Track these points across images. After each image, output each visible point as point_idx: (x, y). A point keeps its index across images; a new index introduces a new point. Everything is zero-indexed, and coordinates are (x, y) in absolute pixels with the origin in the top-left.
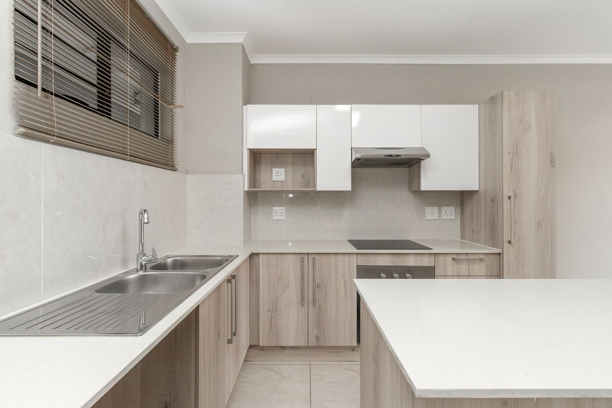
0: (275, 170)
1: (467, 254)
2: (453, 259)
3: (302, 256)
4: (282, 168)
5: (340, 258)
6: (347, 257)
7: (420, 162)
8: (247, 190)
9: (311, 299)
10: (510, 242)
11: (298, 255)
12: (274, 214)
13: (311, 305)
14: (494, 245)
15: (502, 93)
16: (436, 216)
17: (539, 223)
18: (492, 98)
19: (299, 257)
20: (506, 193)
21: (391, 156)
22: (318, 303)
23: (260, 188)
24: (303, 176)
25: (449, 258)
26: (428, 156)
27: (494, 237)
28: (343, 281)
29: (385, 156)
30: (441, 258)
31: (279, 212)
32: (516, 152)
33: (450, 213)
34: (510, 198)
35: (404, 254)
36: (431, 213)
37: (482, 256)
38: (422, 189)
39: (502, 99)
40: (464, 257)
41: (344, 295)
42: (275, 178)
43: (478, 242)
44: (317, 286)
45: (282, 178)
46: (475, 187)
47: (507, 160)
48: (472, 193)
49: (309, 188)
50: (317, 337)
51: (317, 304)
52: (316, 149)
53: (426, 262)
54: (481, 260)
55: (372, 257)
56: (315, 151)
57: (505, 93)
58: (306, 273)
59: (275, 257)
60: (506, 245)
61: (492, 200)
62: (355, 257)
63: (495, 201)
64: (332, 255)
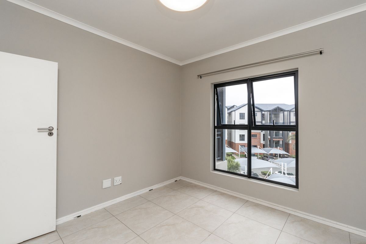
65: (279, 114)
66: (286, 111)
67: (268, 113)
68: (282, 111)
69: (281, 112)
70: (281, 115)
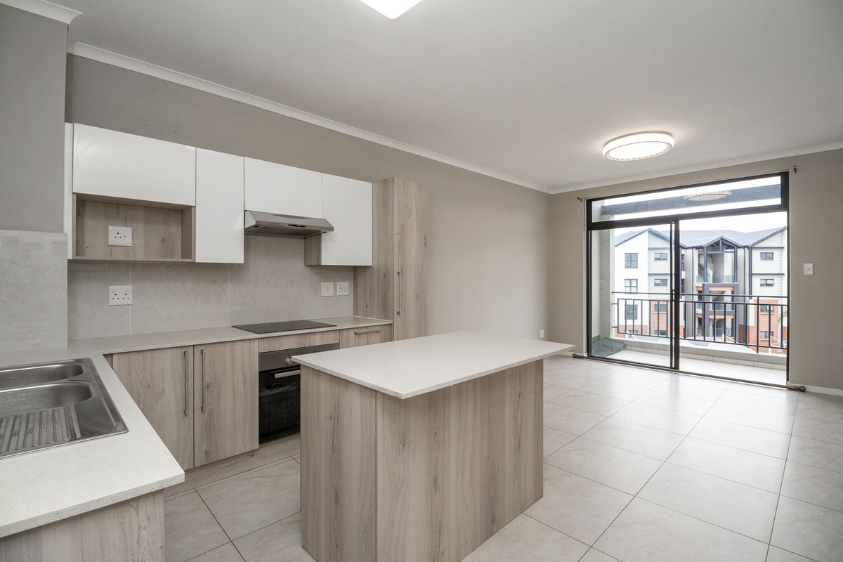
0: (113, 230)
1: (366, 327)
2: (355, 333)
3: (184, 350)
4: (126, 225)
7: (320, 234)
8: (71, 258)
9: (198, 405)
10: (398, 313)
11: (179, 349)
12: (112, 295)
13: (198, 412)
14: (386, 317)
15: (393, 178)
16: (331, 293)
17: (417, 295)
18: (385, 180)
19: (179, 351)
20: (396, 269)
21: (296, 226)
22: (207, 409)
24: (163, 241)
25: (352, 333)
26: (332, 229)
27: (386, 310)
28: (242, 374)
29: (289, 225)
30: (345, 333)
31: (121, 293)
32: (402, 234)
33: (344, 288)
34: (398, 273)
35: (310, 334)
36: (327, 288)
37: (378, 328)
38: (323, 264)
39: (393, 184)
40: (364, 330)
41: (243, 390)
42: (113, 240)
43: (371, 316)
44: (205, 387)
45: (128, 241)
46: (368, 261)
47: (396, 238)
48: (365, 268)
49: (173, 257)
50: (206, 452)
51: (207, 411)
52: (195, 207)
53: (331, 339)
54: (377, 332)
55: (276, 341)
56: (193, 209)
57: (395, 179)
58: (190, 372)
59: (140, 356)
60: (396, 315)
61: (385, 276)
62: (256, 343)
63: (386, 276)
64: (227, 344)
65: (723, 254)
66: (741, 247)
67: (696, 252)
68: (729, 247)
69: (728, 250)
70: (728, 257)
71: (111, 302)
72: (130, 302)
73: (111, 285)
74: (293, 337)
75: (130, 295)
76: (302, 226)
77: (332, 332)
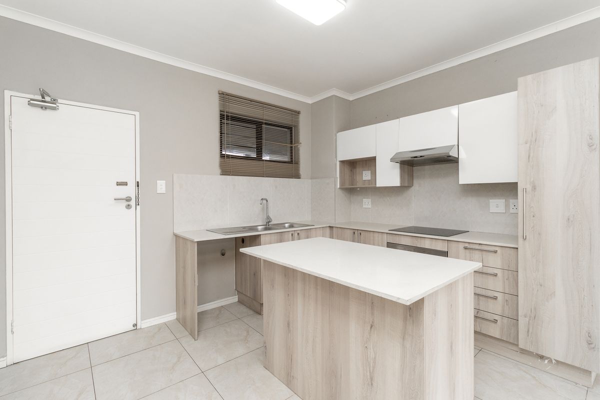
0: (364, 173)
1: (481, 244)
2: (464, 247)
3: (354, 231)
4: (368, 170)
5: (376, 235)
6: (380, 235)
8: (339, 187)
10: (525, 237)
12: (364, 203)
16: (502, 209)
17: (569, 219)
19: (352, 231)
20: (521, 185)
21: (416, 157)
23: (356, 185)
25: (461, 246)
30: (453, 245)
31: (367, 202)
32: (535, 141)
34: (525, 190)
35: (421, 237)
36: (496, 205)
37: (497, 249)
38: (460, 183)
40: (477, 247)
42: (365, 178)
45: (369, 177)
53: (440, 247)
54: (495, 252)
55: (397, 237)
56: (376, 158)
57: (520, 80)
59: (341, 230)
60: (520, 240)
62: (385, 235)
64: (371, 233)
71: (364, 206)
72: (370, 207)
73: (364, 198)
74: (408, 237)
75: (370, 203)
76: (421, 157)
77: (441, 241)
